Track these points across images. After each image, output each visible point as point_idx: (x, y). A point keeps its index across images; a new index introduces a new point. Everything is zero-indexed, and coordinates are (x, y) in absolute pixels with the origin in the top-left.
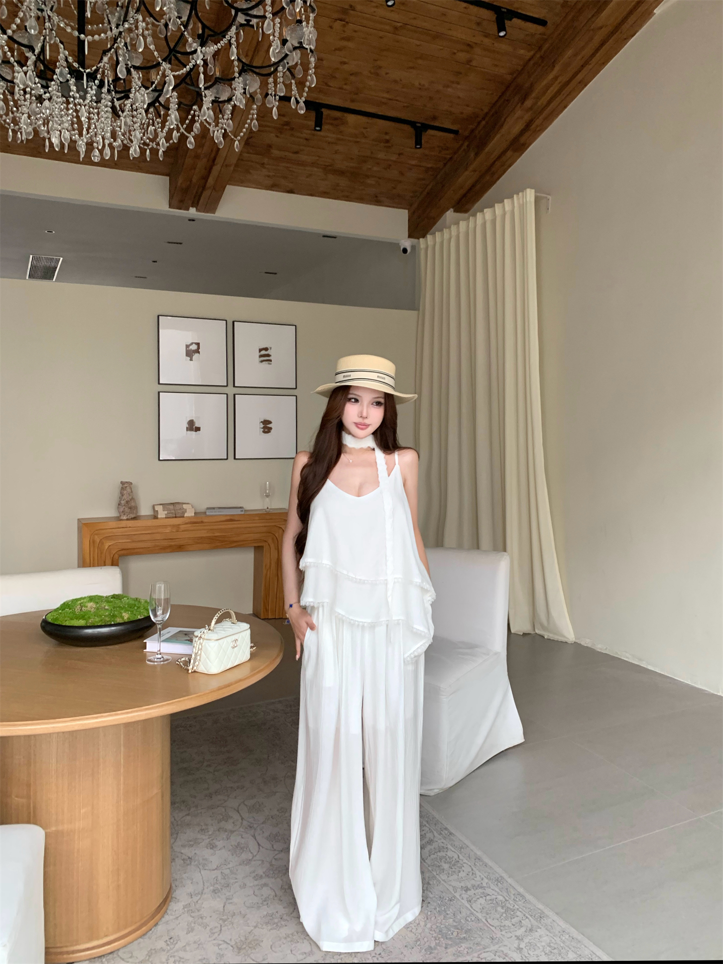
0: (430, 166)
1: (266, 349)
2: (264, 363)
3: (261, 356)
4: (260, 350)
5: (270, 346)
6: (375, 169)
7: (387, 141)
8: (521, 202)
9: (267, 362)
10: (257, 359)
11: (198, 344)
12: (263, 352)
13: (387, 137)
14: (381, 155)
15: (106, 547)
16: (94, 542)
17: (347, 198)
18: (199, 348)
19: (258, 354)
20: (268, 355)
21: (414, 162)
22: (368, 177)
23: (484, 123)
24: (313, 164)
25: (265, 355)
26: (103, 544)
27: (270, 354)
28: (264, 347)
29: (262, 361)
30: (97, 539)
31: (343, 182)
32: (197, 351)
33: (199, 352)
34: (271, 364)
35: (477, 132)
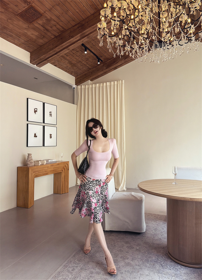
0: (90, 67)
1: (51, 112)
6: (79, 65)
7: (88, 59)
13: (89, 58)
14: (83, 62)
17: (66, 71)
19: (49, 114)
20: (51, 114)
21: (88, 66)
22: (76, 66)
23: (110, 61)
24: (68, 60)
29: (50, 116)
31: (69, 66)
34: (52, 117)
35: (107, 62)
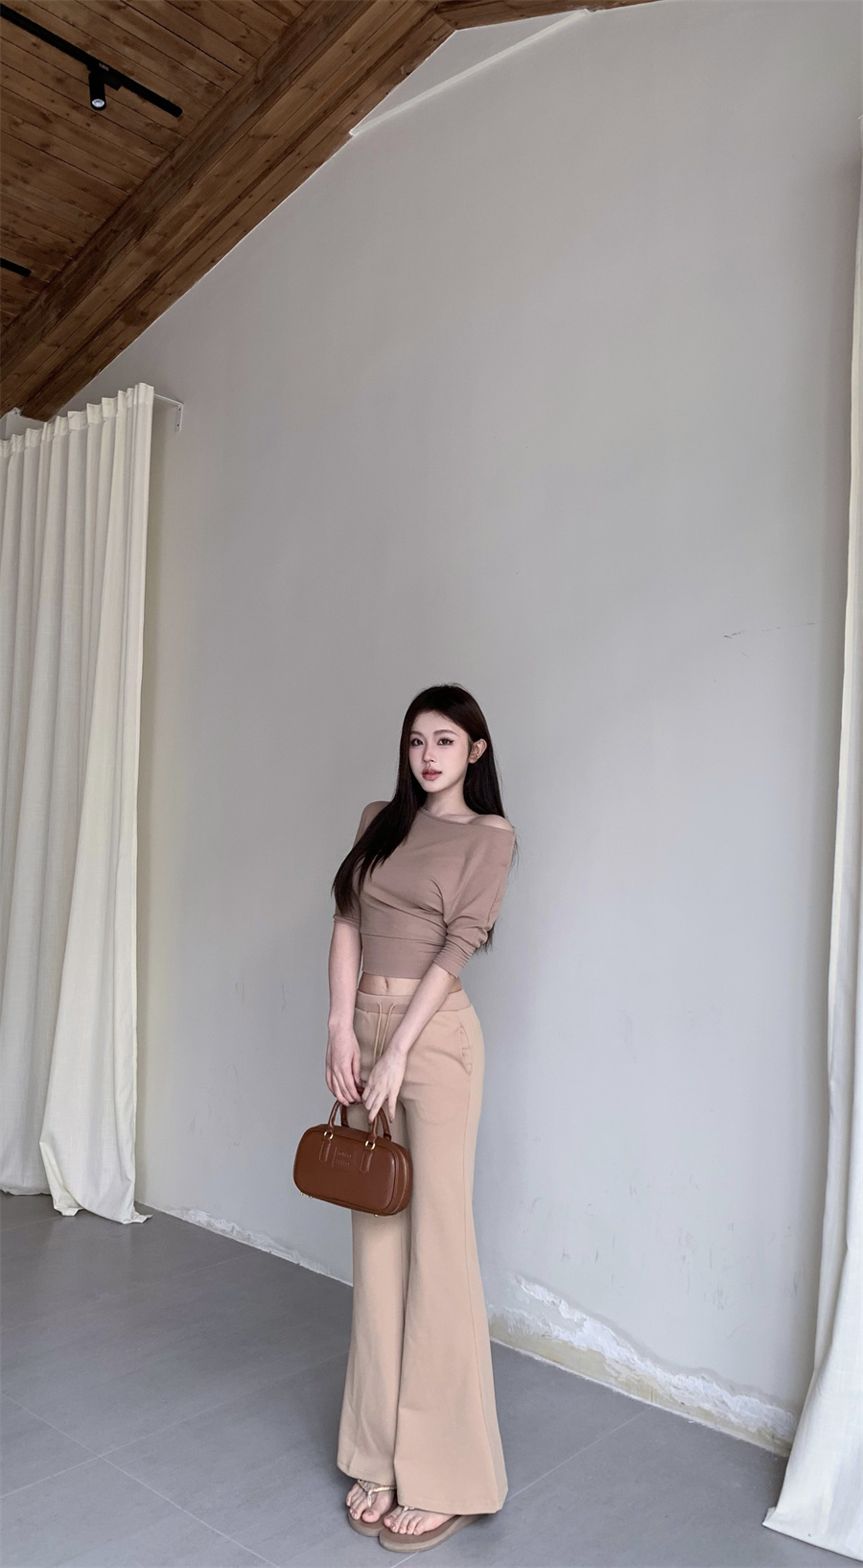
8: (130, 406)
35: (63, 278)
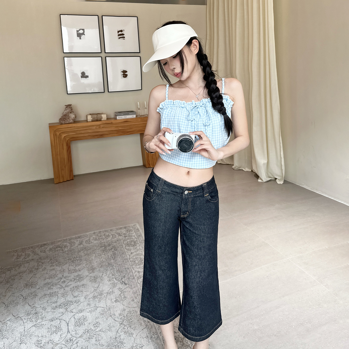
1: (121, 31)
2: (121, 39)
3: (119, 35)
4: (118, 32)
5: (124, 29)
9: (122, 39)
10: (117, 37)
11: (83, 30)
12: (120, 33)
15: (63, 137)
16: (56, 135)
18: (84, 32)
19: (117, 34)
20: (123, 34)
25: (121, 35)
26: (61, 135)
27: (124, 33)
28: (120, 30)
29: (120, 38)
30: (58, 134)
32: (83, 34)
33: (84, 34)
34: (124, 39)
